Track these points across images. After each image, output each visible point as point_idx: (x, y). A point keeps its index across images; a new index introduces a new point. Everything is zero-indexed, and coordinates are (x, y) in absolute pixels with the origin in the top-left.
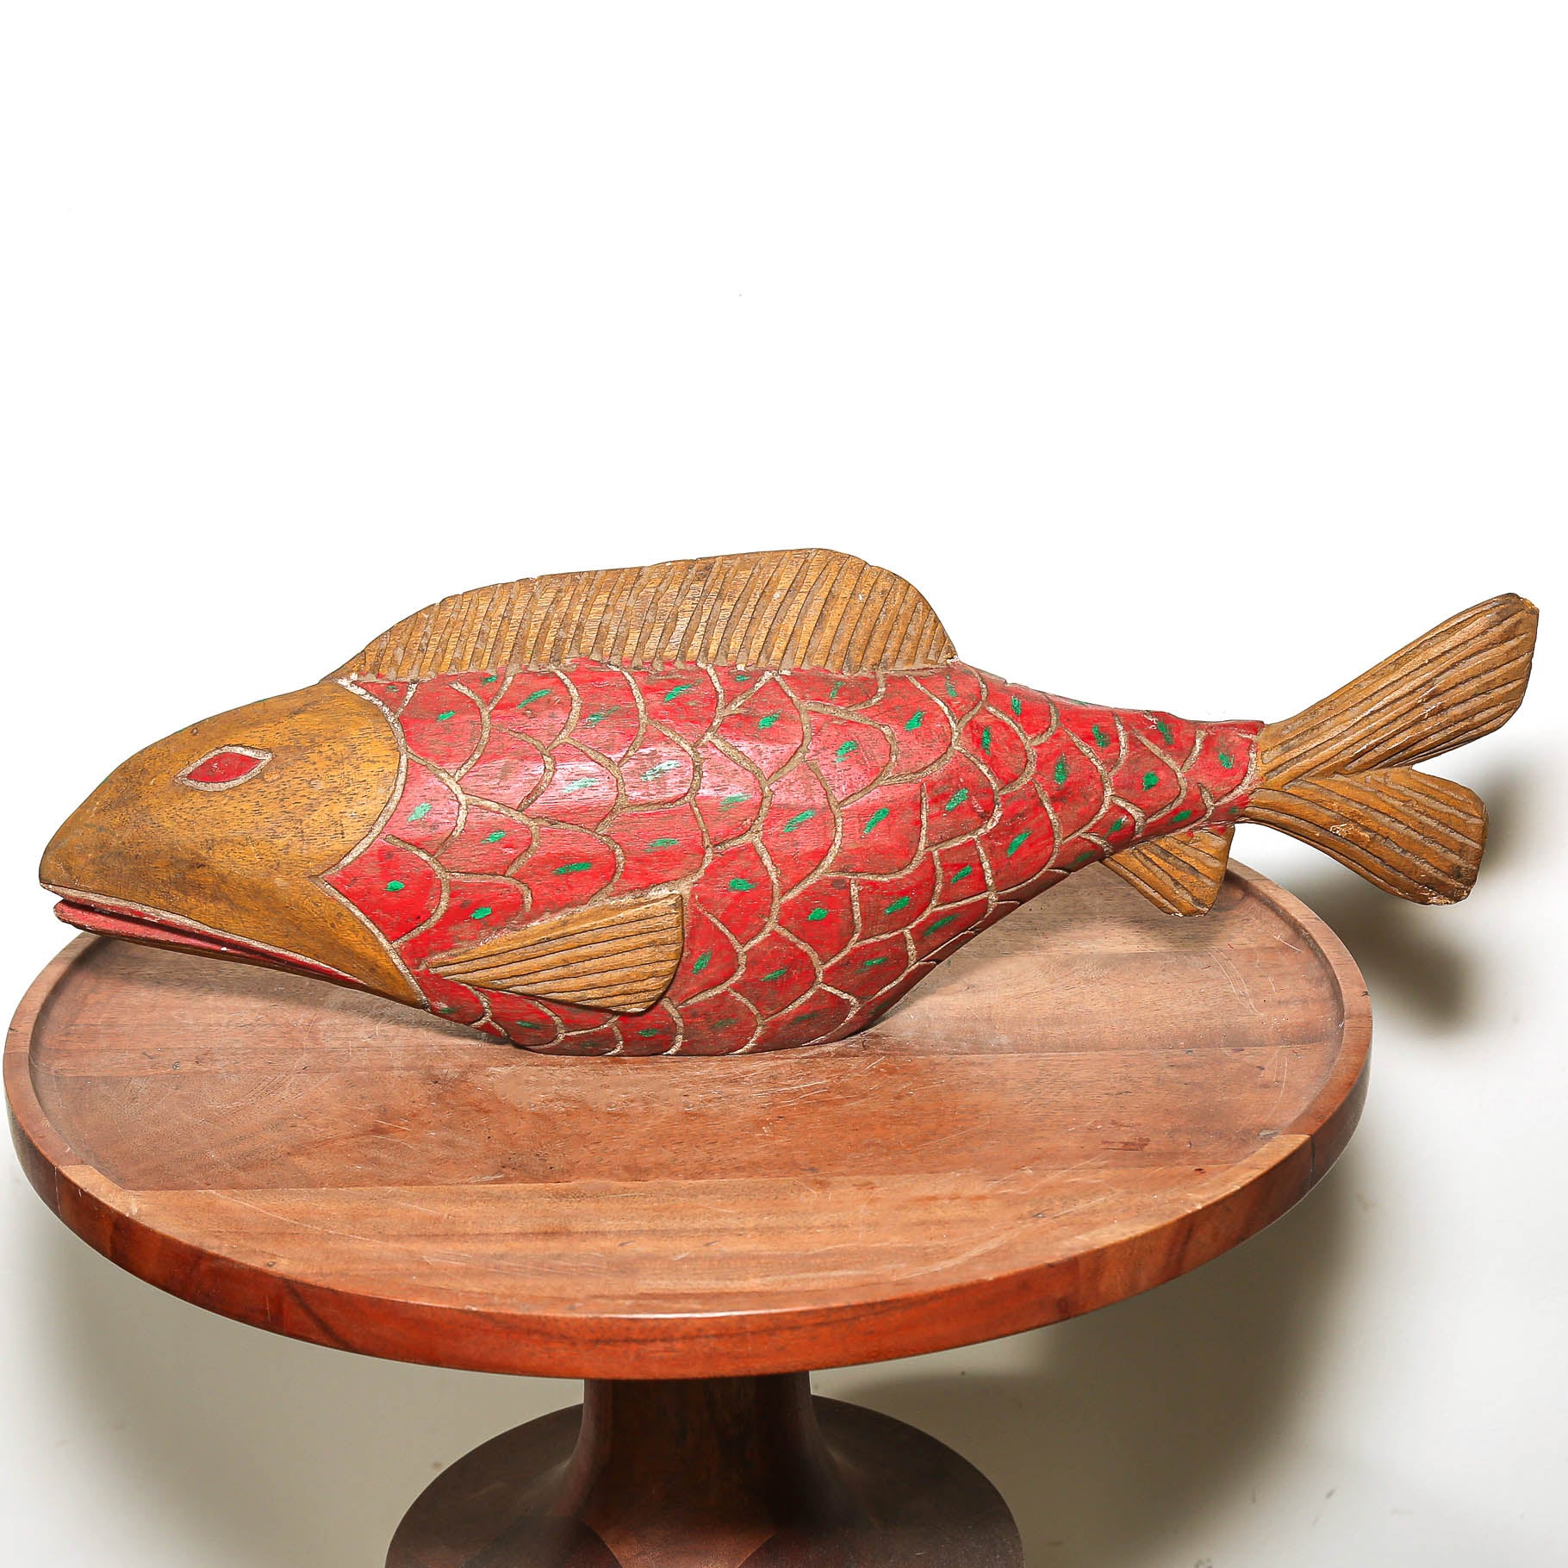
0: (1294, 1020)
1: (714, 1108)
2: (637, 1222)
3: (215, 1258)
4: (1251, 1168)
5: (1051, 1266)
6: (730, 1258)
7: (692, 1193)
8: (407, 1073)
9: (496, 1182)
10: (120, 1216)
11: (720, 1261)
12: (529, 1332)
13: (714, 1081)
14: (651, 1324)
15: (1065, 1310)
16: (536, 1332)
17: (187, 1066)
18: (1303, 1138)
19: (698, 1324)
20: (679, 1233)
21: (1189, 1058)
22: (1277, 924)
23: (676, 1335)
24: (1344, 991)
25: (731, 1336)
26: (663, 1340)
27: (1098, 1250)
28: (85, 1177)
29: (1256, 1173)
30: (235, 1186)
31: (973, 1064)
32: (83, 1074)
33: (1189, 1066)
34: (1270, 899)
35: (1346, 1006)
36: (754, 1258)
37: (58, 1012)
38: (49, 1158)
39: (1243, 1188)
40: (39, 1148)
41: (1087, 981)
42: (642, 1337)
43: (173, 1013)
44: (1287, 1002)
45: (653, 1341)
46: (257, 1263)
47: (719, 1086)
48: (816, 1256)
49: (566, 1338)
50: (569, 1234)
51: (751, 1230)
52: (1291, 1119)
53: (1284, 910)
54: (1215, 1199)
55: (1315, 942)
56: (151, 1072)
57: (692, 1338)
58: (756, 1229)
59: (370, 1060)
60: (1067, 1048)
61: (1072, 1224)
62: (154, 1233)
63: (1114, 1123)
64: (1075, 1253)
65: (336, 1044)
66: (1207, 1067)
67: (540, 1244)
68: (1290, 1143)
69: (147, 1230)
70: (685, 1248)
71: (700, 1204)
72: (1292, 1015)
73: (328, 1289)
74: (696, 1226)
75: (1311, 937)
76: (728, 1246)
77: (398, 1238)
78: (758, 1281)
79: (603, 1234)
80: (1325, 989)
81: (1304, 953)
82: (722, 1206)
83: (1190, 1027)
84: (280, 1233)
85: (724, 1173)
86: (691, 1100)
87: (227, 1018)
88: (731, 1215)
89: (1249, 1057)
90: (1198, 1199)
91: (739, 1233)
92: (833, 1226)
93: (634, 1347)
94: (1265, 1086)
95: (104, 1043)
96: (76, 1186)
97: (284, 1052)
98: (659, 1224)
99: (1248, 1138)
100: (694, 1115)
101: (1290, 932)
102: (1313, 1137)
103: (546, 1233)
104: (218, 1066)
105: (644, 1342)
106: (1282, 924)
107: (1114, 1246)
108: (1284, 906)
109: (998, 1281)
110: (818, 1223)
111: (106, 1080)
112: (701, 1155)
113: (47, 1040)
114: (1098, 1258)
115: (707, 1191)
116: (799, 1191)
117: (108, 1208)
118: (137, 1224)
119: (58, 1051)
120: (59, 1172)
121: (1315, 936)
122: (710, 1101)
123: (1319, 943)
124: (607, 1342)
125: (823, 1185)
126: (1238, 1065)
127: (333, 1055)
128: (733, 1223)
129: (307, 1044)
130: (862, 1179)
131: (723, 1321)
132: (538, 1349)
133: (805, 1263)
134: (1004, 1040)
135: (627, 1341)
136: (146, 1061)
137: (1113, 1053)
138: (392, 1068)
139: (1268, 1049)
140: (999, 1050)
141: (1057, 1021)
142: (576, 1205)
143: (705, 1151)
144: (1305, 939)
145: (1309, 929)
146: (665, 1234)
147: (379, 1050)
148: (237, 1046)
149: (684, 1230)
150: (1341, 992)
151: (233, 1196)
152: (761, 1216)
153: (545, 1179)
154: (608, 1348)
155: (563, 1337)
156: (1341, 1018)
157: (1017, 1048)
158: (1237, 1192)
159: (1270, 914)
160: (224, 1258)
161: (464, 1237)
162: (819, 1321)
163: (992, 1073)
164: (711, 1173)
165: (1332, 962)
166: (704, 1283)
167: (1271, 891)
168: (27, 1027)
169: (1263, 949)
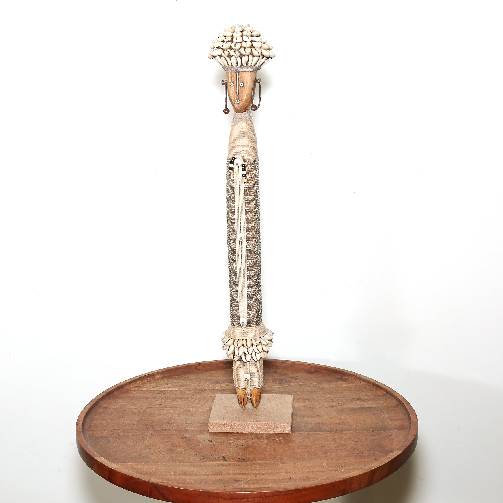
0: (398, 424)
1: (255, 445)
2: (238, 471)
3: (136, 478)
4: (389, 459)
5: (340, 481)
6: (262, 480)
7: (251, 465)
8: (177, 436)
9: (202, 462)
10: (111, 469)
11: (259, 481)
12: (214, 496)
13: (255, 438)
14: (244, 494)
15: (343, 493)
16: (215, 496)
17: (121, 434)
18: (401, 451)
19: (255, 494)
20: (249, 474)
21: (373, 433)
22: (395, 400)
23: (250, 497)
24: (411, 417)
25: (263, 497)
26: (246, 498)
27: (351, 477)
28: (101, 460)
29: (390, 460)
30: (137, 462)
31: (319, 434)
32: (95, 436)
33: (373, 435)
34: (393, 394)
35: (412, 420)
36: (267, 480)
37: (87, 420)
38: (91, 455)
39: (386, 463)
40: (88, 453)
41: (347, 414)
42: (241, 497)
43: (116, 421)
44: (397, 420)
45: (244, 498)
46: (146, 480)
47: (256, 440)
48: (282, 479)
49: (223, 498)
50: (221, 474)
51: (266, 473)
52: (398, 448)
53: (396, 397)
54: (380, 466)
55: (404, 405)
56: (112, 435)
57: (253, 498)
58: (267, 473)
59: (167, 433)
60: (342, 430)
61: (345, 472)
62: (120, 472)
63: (355, 448)
64: (346, 478)
65: (158, 429)
66: (377, 435)
67: (214, 476)
68: (399, 452)
69: (118, 472)
70: (250, 477)
71: (253, 467)
72: (398, 423)
73: (164, 486)
74: (253, 472)
75: (403, 403)
76: (260, 477)
77: (179, 475)
78: (268, 485)
79: (230, 474)
80: (407, 416)
81: (401, 408)
82: (259, 468)
83: (373, 425)
84: (150, 474)
85: (258, 460)
86: (249, 443)
87: (130, 422)
88: (261, 470)
89: (388, 433)
90: (375, 465)
91: (263, 474)
92: (286, 473)
93: (239, 500)
94: (392, 440)
95: (100, 428)
96: (99, 462)
97: (145, 431)
98: (243, 472)
99: (387, 452)
100: (250, 446)
101: (398, 402)
102: (403, 451)
103: (216, 474)
104: (129, 434)
105: (242, 499)
106: (396, 400)
107: (355, 476)
108: (396, 396)
109: (327, 484)
110: (283, 472)
111: (101, 437)
112: (252, 456)
113: (86, 427)
114: (351, 479)
115: (255, 464)
116: (277, 464)
117: (108, 467)
118: (115, 471)
119: (88, 430)
120: (94, 459)
121: (404, 403)
122: (254, 443)
123: (405, 405)
124: (233, 499)
125: (283, 463)
126: (385, 435)
127: (158, 431)
128: (261, 472)
129: (151, 429)
130: (292, 462)
131: (261, 494)
132: (216, 501)
133: (281, 481)
134: (327, 428)
135: (238, 498)
136: (111, 433)
137: (354, 432)
138: (173, 435)
139: (392, 431)
140: (325, 431)
141: (340, 424)
142: (222, 467)
143: (253, 455)
144: (402, 404)
145: (402, 401)
146: (245, 474)
147: (169, 430)
148: (133, 429)
149: (249, 473)
150: (410, 417)
151: (137, 465)
152: (269, 470)
153: (214, 461)
154: (233, 500)
155: (222, 498)
156: (410, 423)
157: (330, 431)
158: (385, 464)
159: (392, 398)
160: (138, 479)
161: (195, 475)
162: (284, 494)
163: (324, 437)
164: (256, 460)
165: (408, 409)
166: (255, 485)
167: (393, 392)
168: (81, 424)
169: (391, 407)
